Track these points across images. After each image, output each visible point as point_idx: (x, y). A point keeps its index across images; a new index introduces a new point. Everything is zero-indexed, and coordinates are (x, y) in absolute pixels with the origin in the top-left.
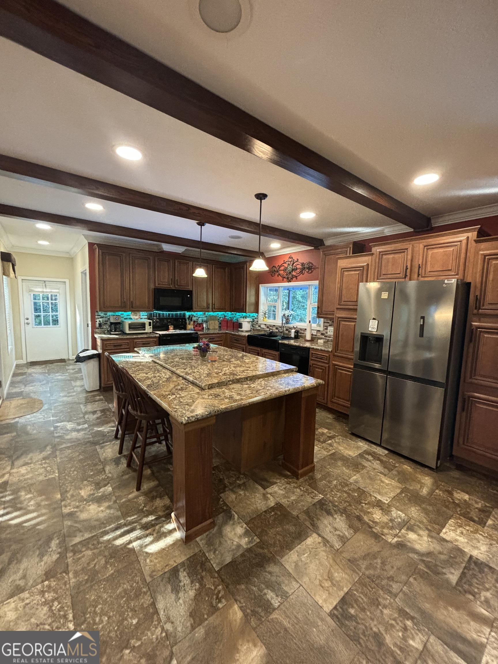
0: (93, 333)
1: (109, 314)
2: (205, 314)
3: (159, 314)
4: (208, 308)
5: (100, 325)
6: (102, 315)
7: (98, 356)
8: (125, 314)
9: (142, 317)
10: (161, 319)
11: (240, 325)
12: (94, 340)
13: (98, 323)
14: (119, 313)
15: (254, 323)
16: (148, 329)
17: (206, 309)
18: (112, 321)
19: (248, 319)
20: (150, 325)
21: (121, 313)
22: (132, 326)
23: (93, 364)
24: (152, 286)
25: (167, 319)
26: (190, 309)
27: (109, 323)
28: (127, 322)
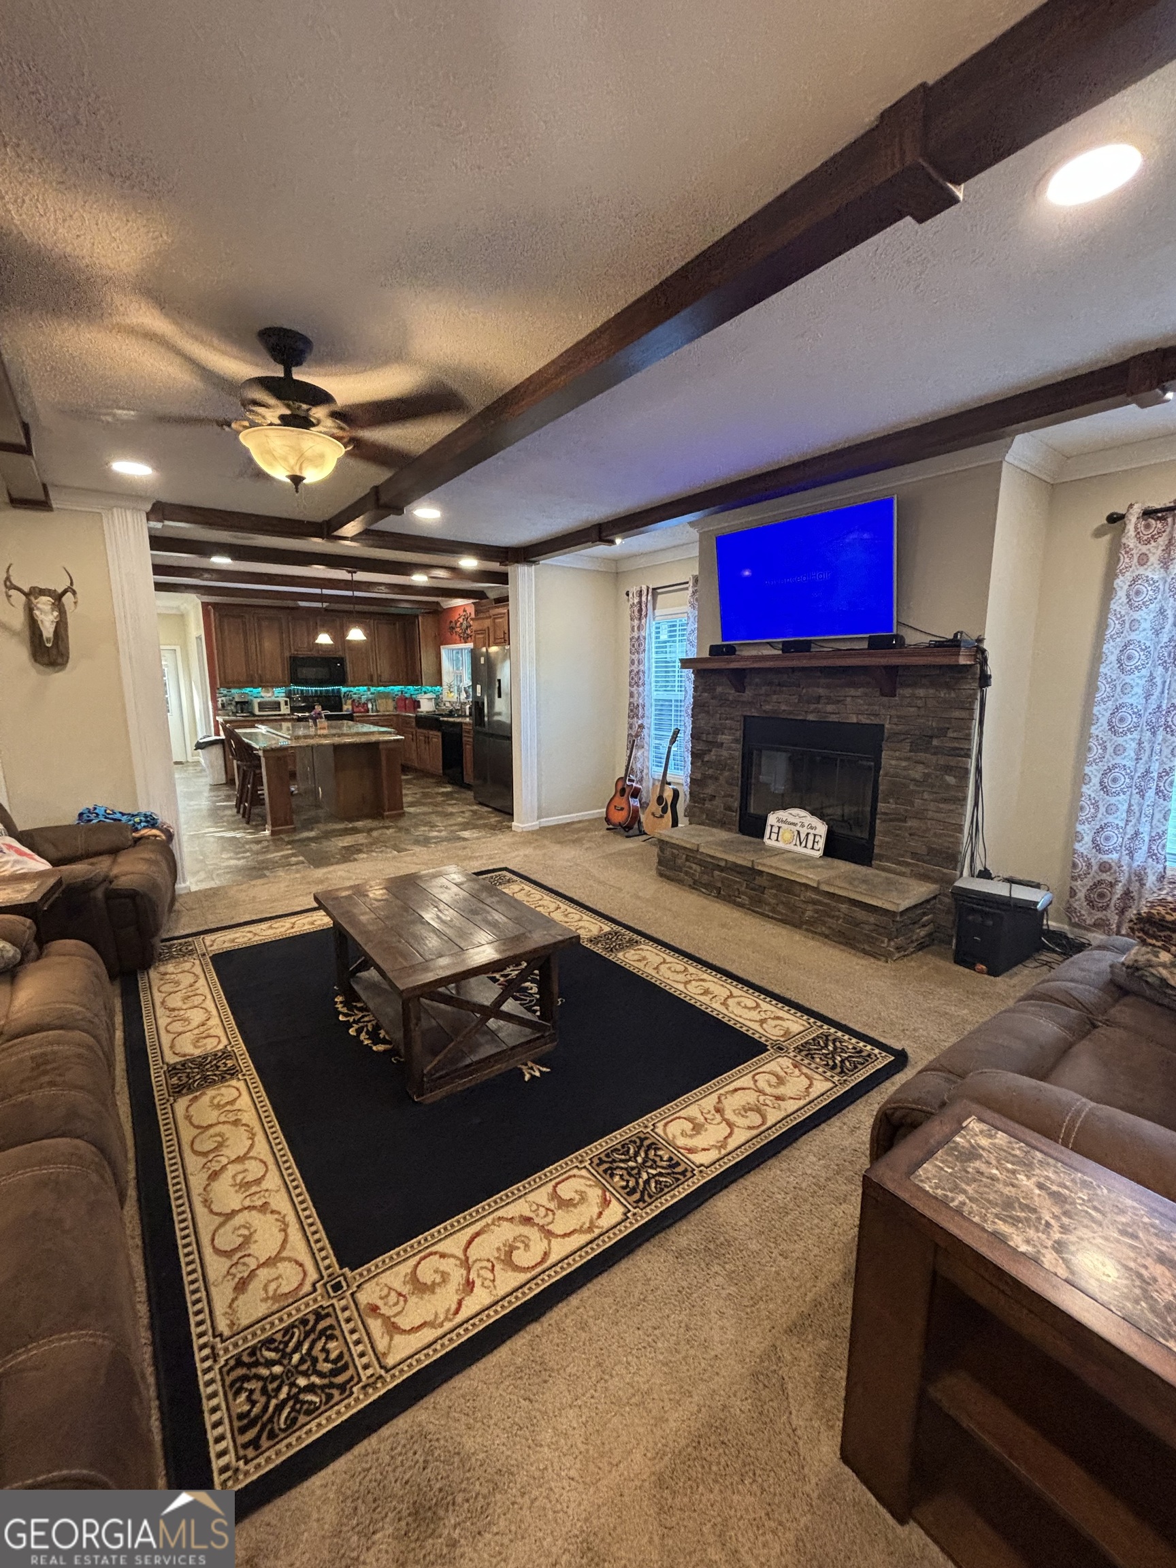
0: (215, 715)
1: (233, 691)
2: (369, 690)
3: (302, 691)
4: (372, 680)
5: (223, 705)
6: (225, 692)
7: (222, 741)
8: (255, 691)
9: (278, 694)
10: (305, 698)
11: (417, 704)
12: (216, 723)
13: (220, 703)
14: (247, 690)
15: (438, 700)
16: (285, 710)
17: (370, 682)
18: (237, 699)
19: (429, 695)
20: (286, 704)
21: (249, 689)
22: (262, 706)
23: (217, 751)
24: (287, 654)
25: (312, 697)
26: (343, 682)
27: (234, 703)
28: (256, 702)
